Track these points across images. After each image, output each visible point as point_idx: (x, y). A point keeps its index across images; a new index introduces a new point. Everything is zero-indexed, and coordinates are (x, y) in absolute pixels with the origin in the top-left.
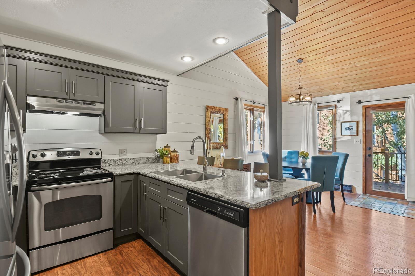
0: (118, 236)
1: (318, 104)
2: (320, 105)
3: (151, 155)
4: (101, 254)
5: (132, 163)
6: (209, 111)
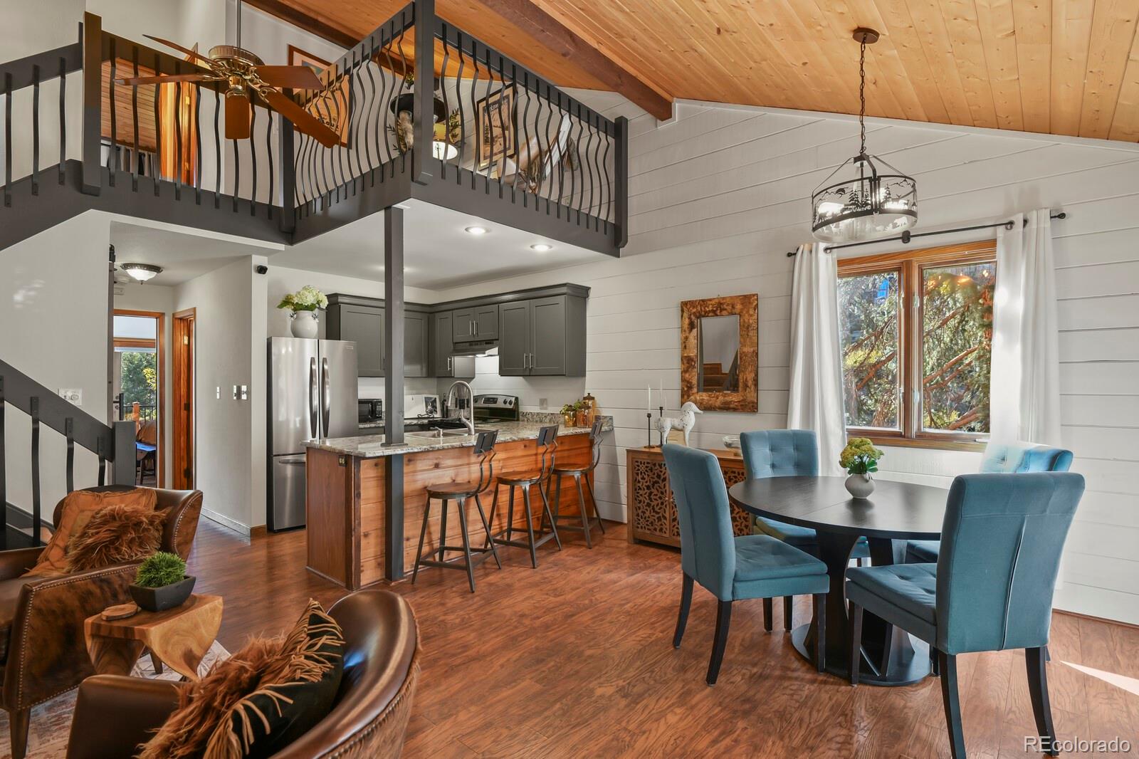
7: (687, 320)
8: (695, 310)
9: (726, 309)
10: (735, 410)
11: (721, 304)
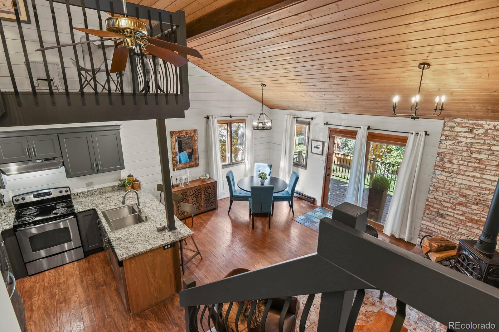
0: (86, 250)
1: (297, 117)
2: (299, 119)
3: (117, 183)
4: (75, 262)
5: (99, 192)
6: (174, 137)
7: (174, 138)
8: (177, 135)
9: (188, 135)
10: (192, 167)
11: (187, 133)
